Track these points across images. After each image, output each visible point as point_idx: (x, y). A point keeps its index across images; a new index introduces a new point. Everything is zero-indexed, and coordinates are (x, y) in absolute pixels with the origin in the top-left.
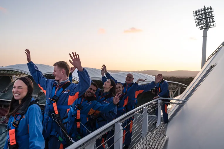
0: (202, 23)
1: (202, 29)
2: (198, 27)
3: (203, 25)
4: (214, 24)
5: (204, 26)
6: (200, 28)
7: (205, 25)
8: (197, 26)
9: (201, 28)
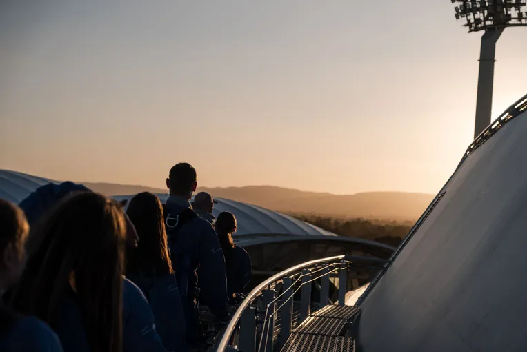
0: (478, 5)
1: (477, 29)
2: (464, 20)
3: (479, 15)
4: (520, 15)
5: (486, 19)
6: (469, 24)
7: (489, 14)
8: (457, 16)
9: (474, 27)
